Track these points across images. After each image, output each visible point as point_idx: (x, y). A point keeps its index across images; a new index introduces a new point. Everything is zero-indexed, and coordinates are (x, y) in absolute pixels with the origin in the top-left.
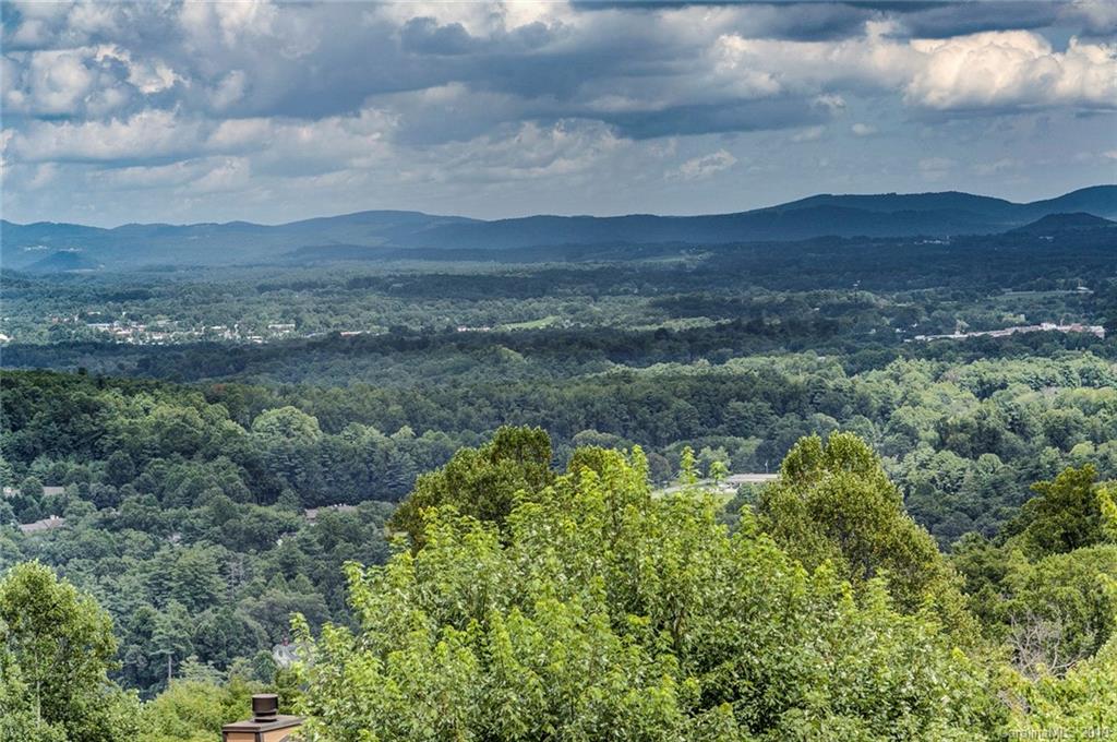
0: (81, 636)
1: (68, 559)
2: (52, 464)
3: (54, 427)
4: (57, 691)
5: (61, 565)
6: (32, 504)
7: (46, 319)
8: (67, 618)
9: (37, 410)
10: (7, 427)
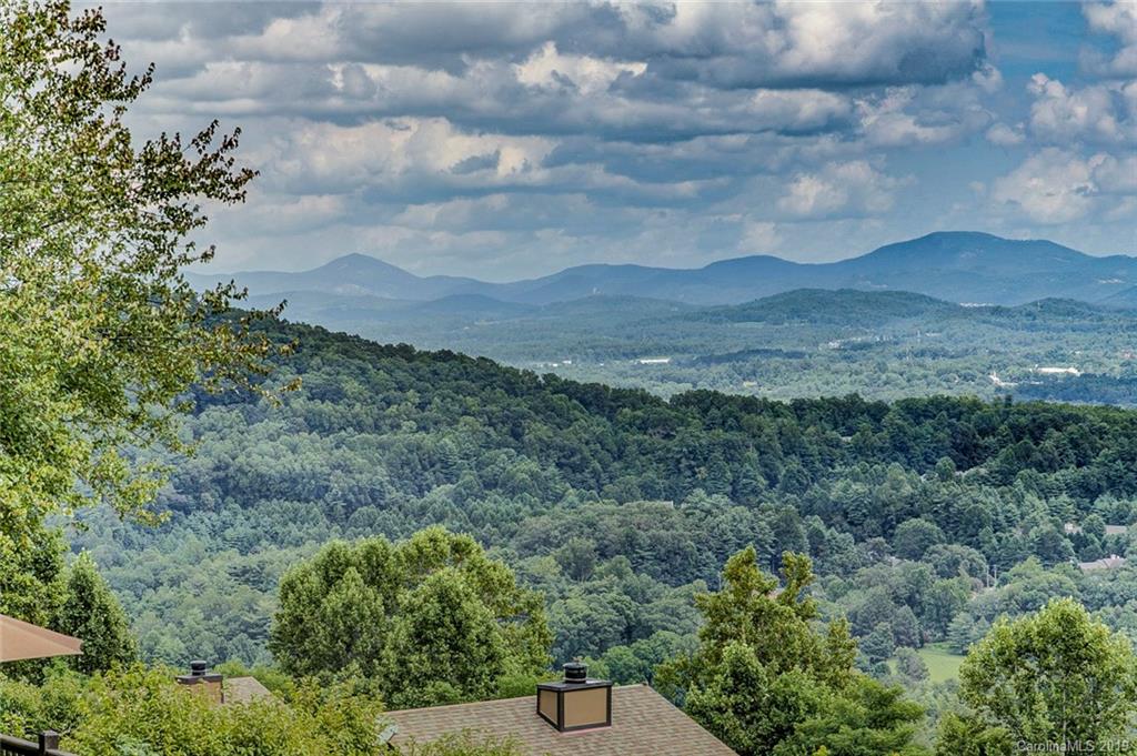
0: (1111, 678)
1: (1126, 600)
2: (1116, 503)
3: (1119, 465)
4: (1084, 731)
5: (1118, 606)
6: (1093, 542)
7: (1118, 354)
8: (1099, 659)
9: (1103, 447)
10: (1072, 462)
